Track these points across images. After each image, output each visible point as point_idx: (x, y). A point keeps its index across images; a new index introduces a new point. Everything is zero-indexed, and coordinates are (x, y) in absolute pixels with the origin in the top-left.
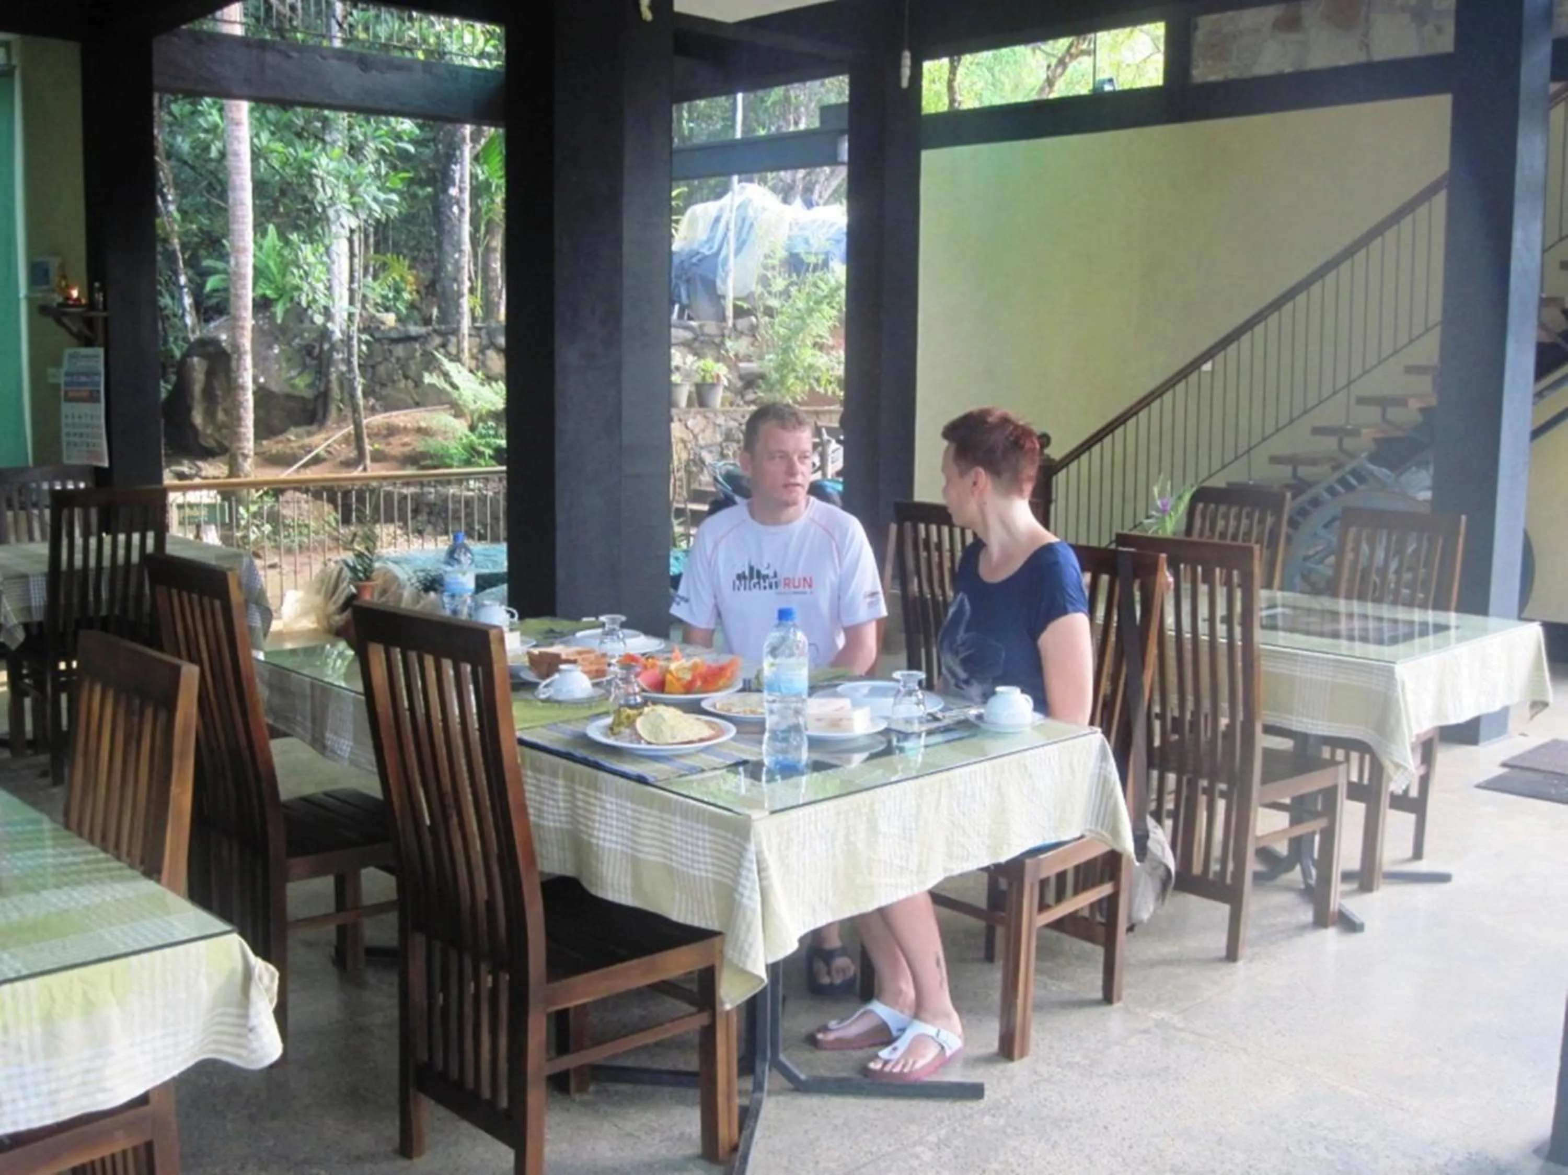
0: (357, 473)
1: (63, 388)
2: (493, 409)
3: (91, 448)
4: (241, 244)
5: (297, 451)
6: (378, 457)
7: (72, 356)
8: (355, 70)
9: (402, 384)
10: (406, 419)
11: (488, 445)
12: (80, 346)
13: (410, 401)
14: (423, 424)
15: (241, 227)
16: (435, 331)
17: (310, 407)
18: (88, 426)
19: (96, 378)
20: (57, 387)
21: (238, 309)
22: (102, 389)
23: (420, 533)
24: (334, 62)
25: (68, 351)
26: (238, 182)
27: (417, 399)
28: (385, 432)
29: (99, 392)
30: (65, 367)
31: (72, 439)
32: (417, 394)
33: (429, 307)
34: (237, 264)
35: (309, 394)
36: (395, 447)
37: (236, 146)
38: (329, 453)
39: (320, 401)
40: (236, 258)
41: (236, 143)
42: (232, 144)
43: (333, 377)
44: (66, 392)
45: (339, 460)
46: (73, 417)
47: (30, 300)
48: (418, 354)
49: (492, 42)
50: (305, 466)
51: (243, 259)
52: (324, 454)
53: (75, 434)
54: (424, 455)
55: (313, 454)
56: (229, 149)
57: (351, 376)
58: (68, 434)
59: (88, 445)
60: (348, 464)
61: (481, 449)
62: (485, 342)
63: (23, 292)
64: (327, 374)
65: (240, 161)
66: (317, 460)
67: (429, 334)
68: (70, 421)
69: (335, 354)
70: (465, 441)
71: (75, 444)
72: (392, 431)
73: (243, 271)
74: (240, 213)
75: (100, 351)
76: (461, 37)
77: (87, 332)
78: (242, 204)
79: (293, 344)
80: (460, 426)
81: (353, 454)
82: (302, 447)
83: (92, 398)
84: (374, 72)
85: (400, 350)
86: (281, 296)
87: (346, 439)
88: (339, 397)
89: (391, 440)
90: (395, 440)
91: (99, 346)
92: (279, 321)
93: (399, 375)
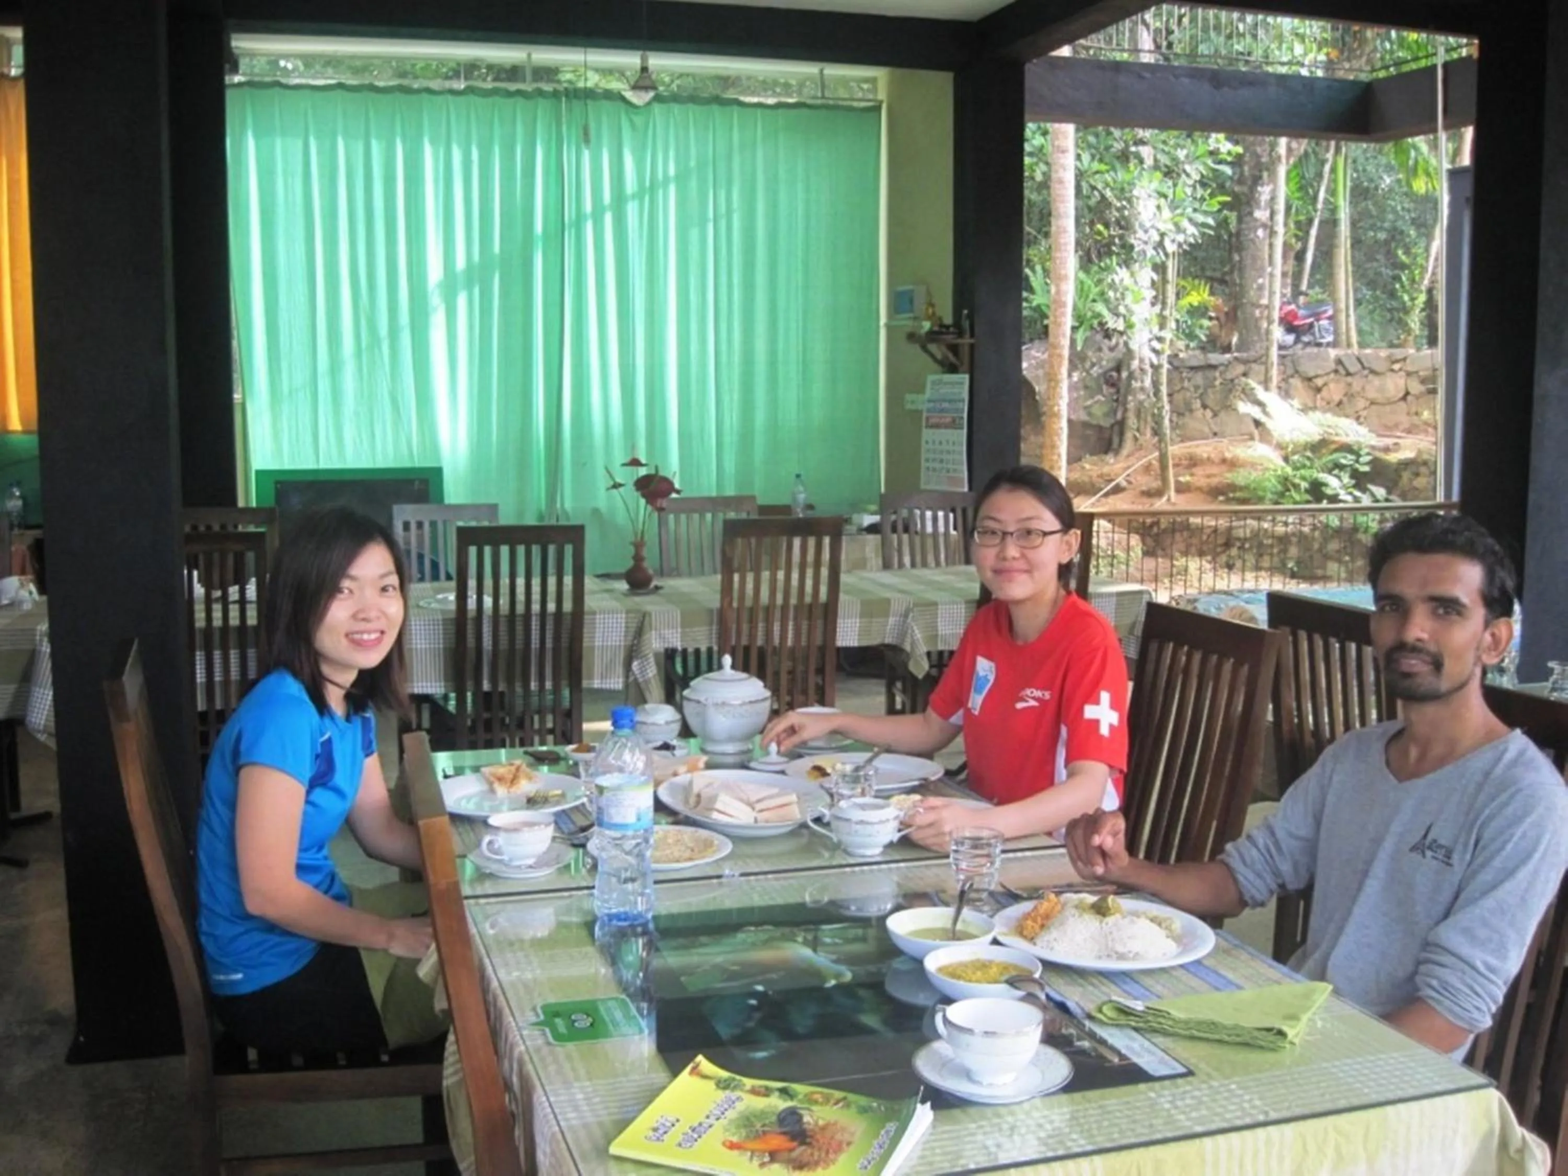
0: (1160, 504)
1: (925, 415)
2: (1309, 440)
3: (951, 474)
4: (1063, 272)
5: (1095, 479)
6: (1182, 489)
7: (933, 383)
8: (1207, 87)
9: (1199, 413)
10: (1210, 449)
11: (1303, 478)
12: (944, 372)
13: (1206, 430)
14: (1228, 455)
15: (1065, 254)
16: (1236, 359)
17: (1107, 435)
18: (948, 452)
19: (960, 405)
20: (919, 412)
21: (1057, 337)
22: (965, 415)
23: (1230, 567)
24: (1186, 81)
25: (931, 378)
26: (1062, 210)
27: (1216, 429)
28: (1185, 462)
29: (962, 418)
30: (928, 394)
31: (930, 465)
32: (1216, 424)
33: (1230, 335)
34: (1058, 292)
35: (1106, 423)
36: (1198, 478)
37: (1061, 174)
38: (1130, 483)
39: (1116, 428)
40: (1057, 286)
41: (1061, 171)
42: (1057, 172)
43: (1131, 405)
44: (927, 419)
45: (1138, 490)
46: (934, 442)
47: (889, 327)
48: (1217, 383)
49: (1325, 50)
50: (1106, 495)
51: (1064, 287)
52: (1124, 484)
53: (934, 460)
54: (1233, 487)
55: (1113, 484)
56: (1054, 176)
57: (1160, 405)
58: (927, 460)
59: (948, 471)
60: (1149, 494)
61: (1297, 481)
62: (1290, 371)
63: (883, 320)
64: (1125, 403)
65: (1065, 188)
66: (1117, 490)
67: (1230, 363)
68: (930, 446)
69: (1133, 382)
70: (1279, 472)
71: (934, 470)
72: (1193, 462)
73: (1063, 299)
74: (1062, 241)
75: (966, 378)
76: (1291, 49)
77: (951, 356)
78: (1065, 231)
79: (1092, 372)
80: (1275, 459)
81: (1156, 484)
82: (1101, 476)
83: (954, 424)
84: (1226, 89)
85: (1199, 378)
86: (1081, 324)
87: (1147, 468)
88: (1135, 427)
89: (1194, 470)
90: (1198, 471)
91: (964, 372)
92: (1079, 348)
93: (1197, 404)
